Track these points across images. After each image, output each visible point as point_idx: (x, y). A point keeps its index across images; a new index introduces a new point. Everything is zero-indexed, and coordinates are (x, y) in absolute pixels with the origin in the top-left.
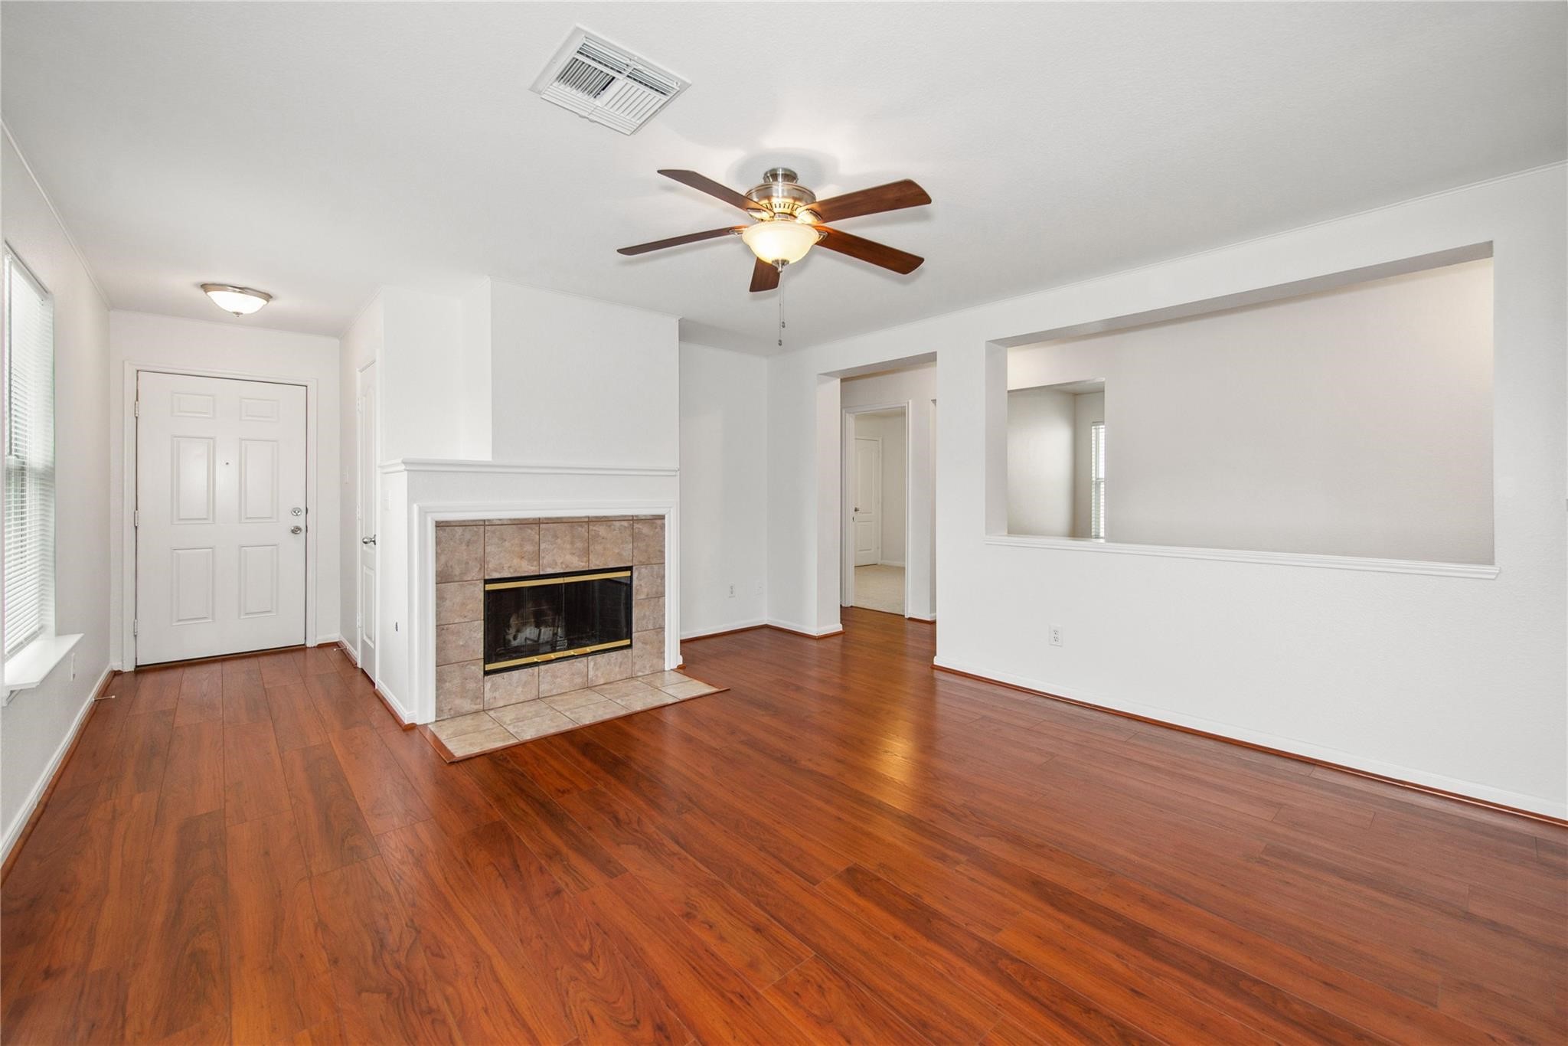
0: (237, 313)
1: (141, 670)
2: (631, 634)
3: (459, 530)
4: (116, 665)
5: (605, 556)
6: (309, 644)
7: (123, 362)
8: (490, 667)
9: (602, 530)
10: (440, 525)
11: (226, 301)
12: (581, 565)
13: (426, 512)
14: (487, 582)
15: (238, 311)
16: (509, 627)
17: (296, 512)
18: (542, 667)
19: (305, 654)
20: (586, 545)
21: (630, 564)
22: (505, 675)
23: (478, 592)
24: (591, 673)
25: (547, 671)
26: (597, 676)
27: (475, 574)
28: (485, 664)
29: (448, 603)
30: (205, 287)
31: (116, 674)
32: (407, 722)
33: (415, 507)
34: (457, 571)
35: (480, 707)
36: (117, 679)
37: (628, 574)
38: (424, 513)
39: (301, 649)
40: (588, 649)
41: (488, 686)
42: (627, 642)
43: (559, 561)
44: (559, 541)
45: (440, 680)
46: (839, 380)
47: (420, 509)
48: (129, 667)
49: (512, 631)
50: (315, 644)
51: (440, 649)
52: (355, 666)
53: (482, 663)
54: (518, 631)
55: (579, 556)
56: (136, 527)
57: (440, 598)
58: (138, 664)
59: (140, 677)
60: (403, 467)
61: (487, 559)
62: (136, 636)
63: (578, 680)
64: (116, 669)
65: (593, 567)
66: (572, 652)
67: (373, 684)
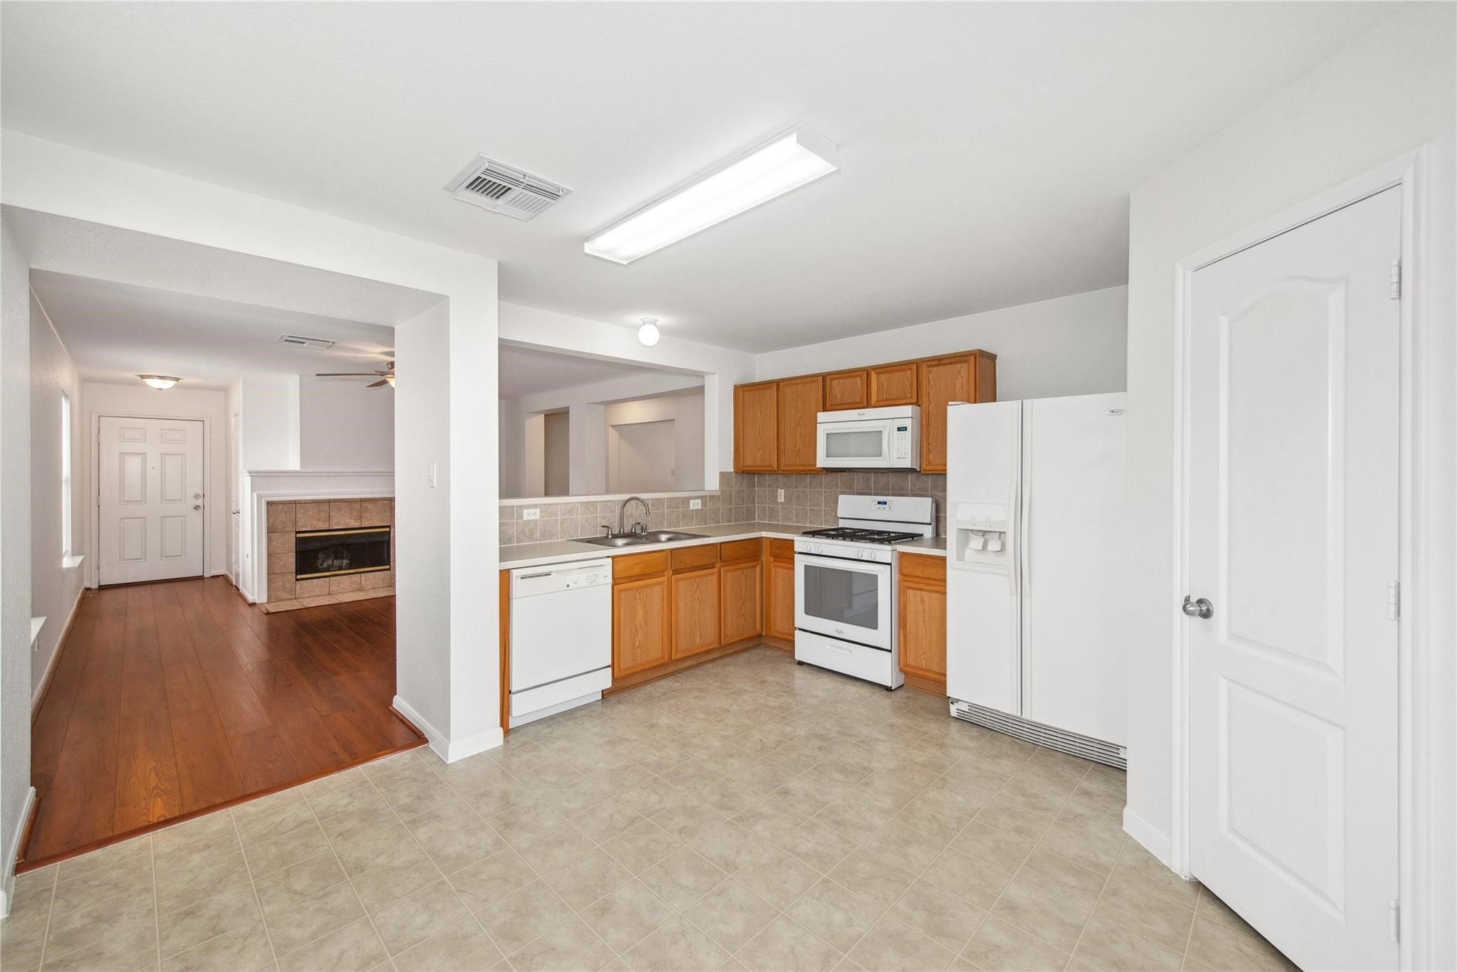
0: (160, 389)
1: (102, 588)
2: (390, 562)
3: (281, 506)
4: (88, 585)
5: (373, 520)
6: (205, 576)
7: (91, 412)
8: (299, 577)
9: (370, 506)
10: (269, 503)
11: (154, 383)
12: (357, 525)
13: (262, 497)
14: (297, 533)
15: (160, 387)
16: (318, 559)
17: (197, 497)
18: (331, 578)
19: (203, 582)
20: (359, 514)
21: (389, 524)
22: (309, 581)
23: (292, 539)
24: (363, 583)
25: (334, 580)
26: (367, 585)
27: (290, 528)
28: (296, 575)
29: (275, 543)
30: (142, 377)
31: (88, 589)
32: (251, 602)
33: (255, 494)
34: (279, 527)
35: (294, 597)
36: (89, 592)
37: (388, 529)
38: (259, 497)
39: (201, 578)
40: (362, 570)
41: (298, 586)
42: (388, 567)
43: (342, 522)
44: (342, 512)
45: (269, 581)
46: (543, 415)
47: (258, 495)
48: (95, 586)
49: (320, 561)
50: (208, 576)
51: (269, 566)
52: (232, 585)
53: (294, 575)
54: (324, 561)
55: (355, 520)
56: (99, 506)
57: (269, 540)
58: (101, 584)
59: (102, 592)
60: (248, 474)
61: (297, 521)
62: (99, 568)
63: (356, 586)
64: (87, 587)
65: (363, 526)
66: (351, 571)
67: (238, 590)
